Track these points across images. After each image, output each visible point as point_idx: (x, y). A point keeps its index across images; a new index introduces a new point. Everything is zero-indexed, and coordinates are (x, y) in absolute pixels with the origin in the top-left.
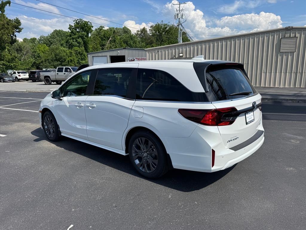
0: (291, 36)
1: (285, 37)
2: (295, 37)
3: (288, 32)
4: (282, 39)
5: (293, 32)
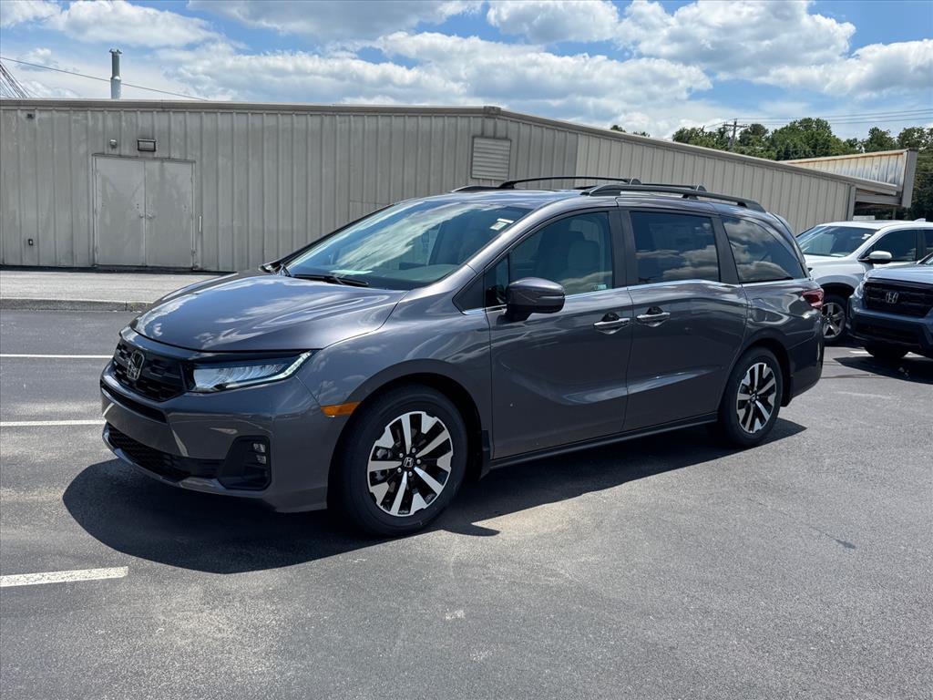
1: (483, 136)
2: (506, 138)
3: (490, 123)
4: (476, 140)
5: (501, 124)
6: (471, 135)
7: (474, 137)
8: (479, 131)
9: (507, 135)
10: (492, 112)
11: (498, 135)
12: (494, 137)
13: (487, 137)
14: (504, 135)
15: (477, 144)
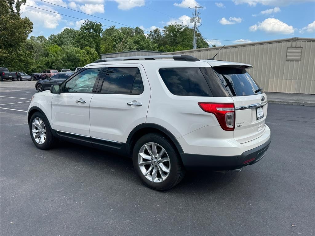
1: (291, 47)
2: (300, 47)
3: (294, 43)
4: (288, 49)
5: (298, 43)
6: (287, 47)
7: (288, 48)
8: (289, 46)
9: (301, 46)
10: (295, 39)
11: (297, 47)
12: (296, 47)
13: (292, 48)
14: (299, 46)
15: (289, 50)
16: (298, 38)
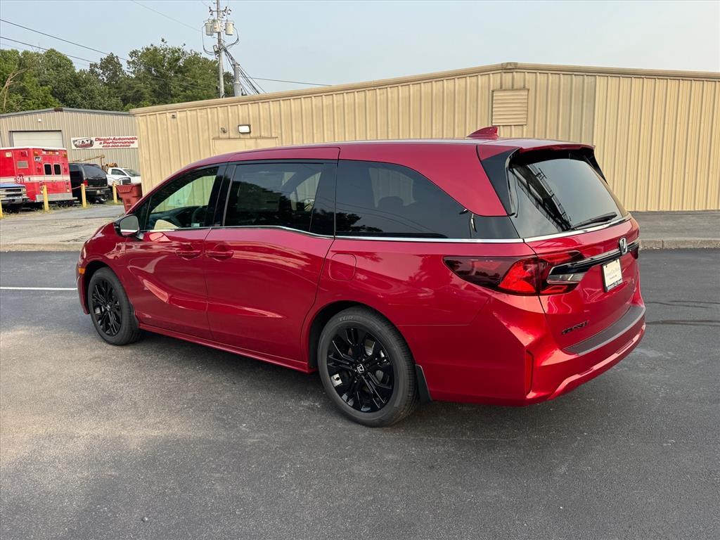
0: (515, 87)
1: (501, 89)
2: (524, 88)
3: (508, 77)
4: (495, 94)
5: (518, 76)
6: (491, 89)
7: (493, 91)
8: (498, 85)
9: (524, 85)
10: (509, 67)
12: (513, 89)
13: (505, 90)
15: (496, 96)
16: (516, 64)
